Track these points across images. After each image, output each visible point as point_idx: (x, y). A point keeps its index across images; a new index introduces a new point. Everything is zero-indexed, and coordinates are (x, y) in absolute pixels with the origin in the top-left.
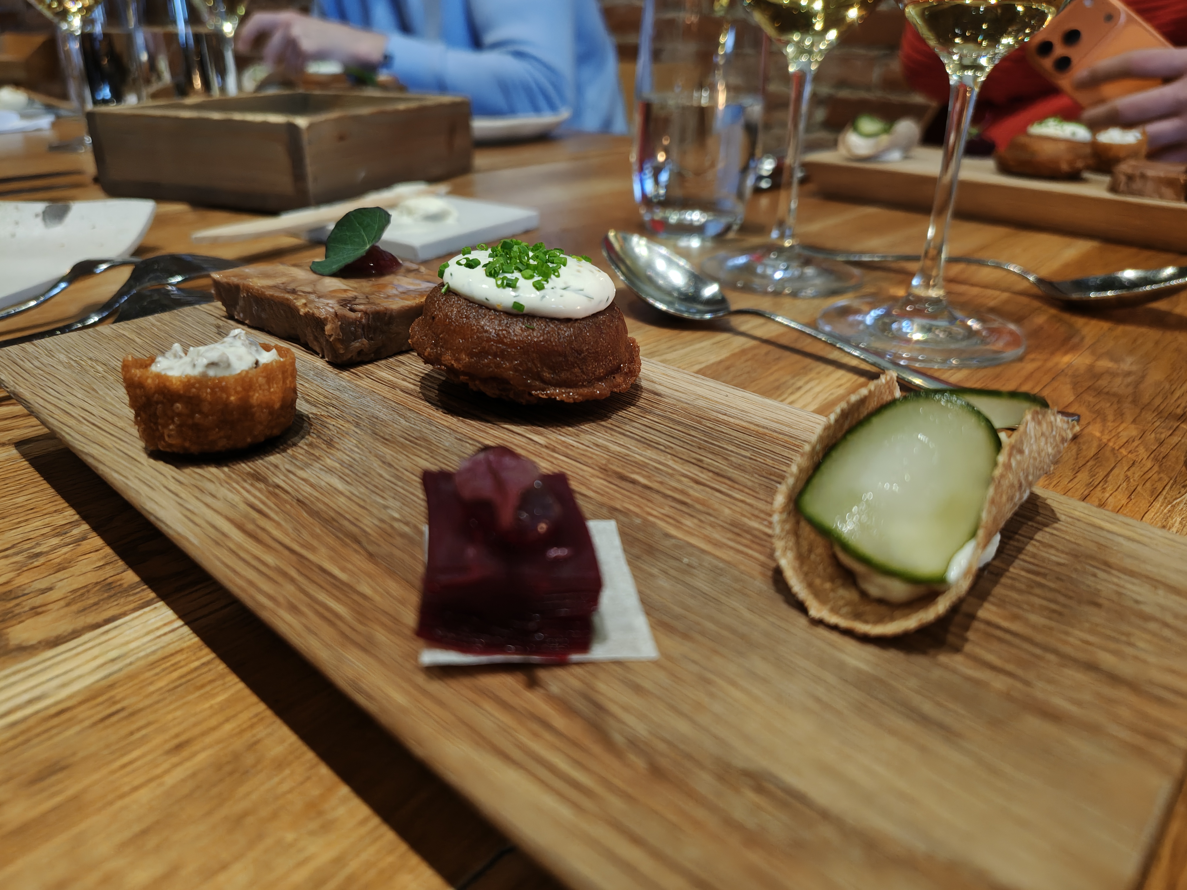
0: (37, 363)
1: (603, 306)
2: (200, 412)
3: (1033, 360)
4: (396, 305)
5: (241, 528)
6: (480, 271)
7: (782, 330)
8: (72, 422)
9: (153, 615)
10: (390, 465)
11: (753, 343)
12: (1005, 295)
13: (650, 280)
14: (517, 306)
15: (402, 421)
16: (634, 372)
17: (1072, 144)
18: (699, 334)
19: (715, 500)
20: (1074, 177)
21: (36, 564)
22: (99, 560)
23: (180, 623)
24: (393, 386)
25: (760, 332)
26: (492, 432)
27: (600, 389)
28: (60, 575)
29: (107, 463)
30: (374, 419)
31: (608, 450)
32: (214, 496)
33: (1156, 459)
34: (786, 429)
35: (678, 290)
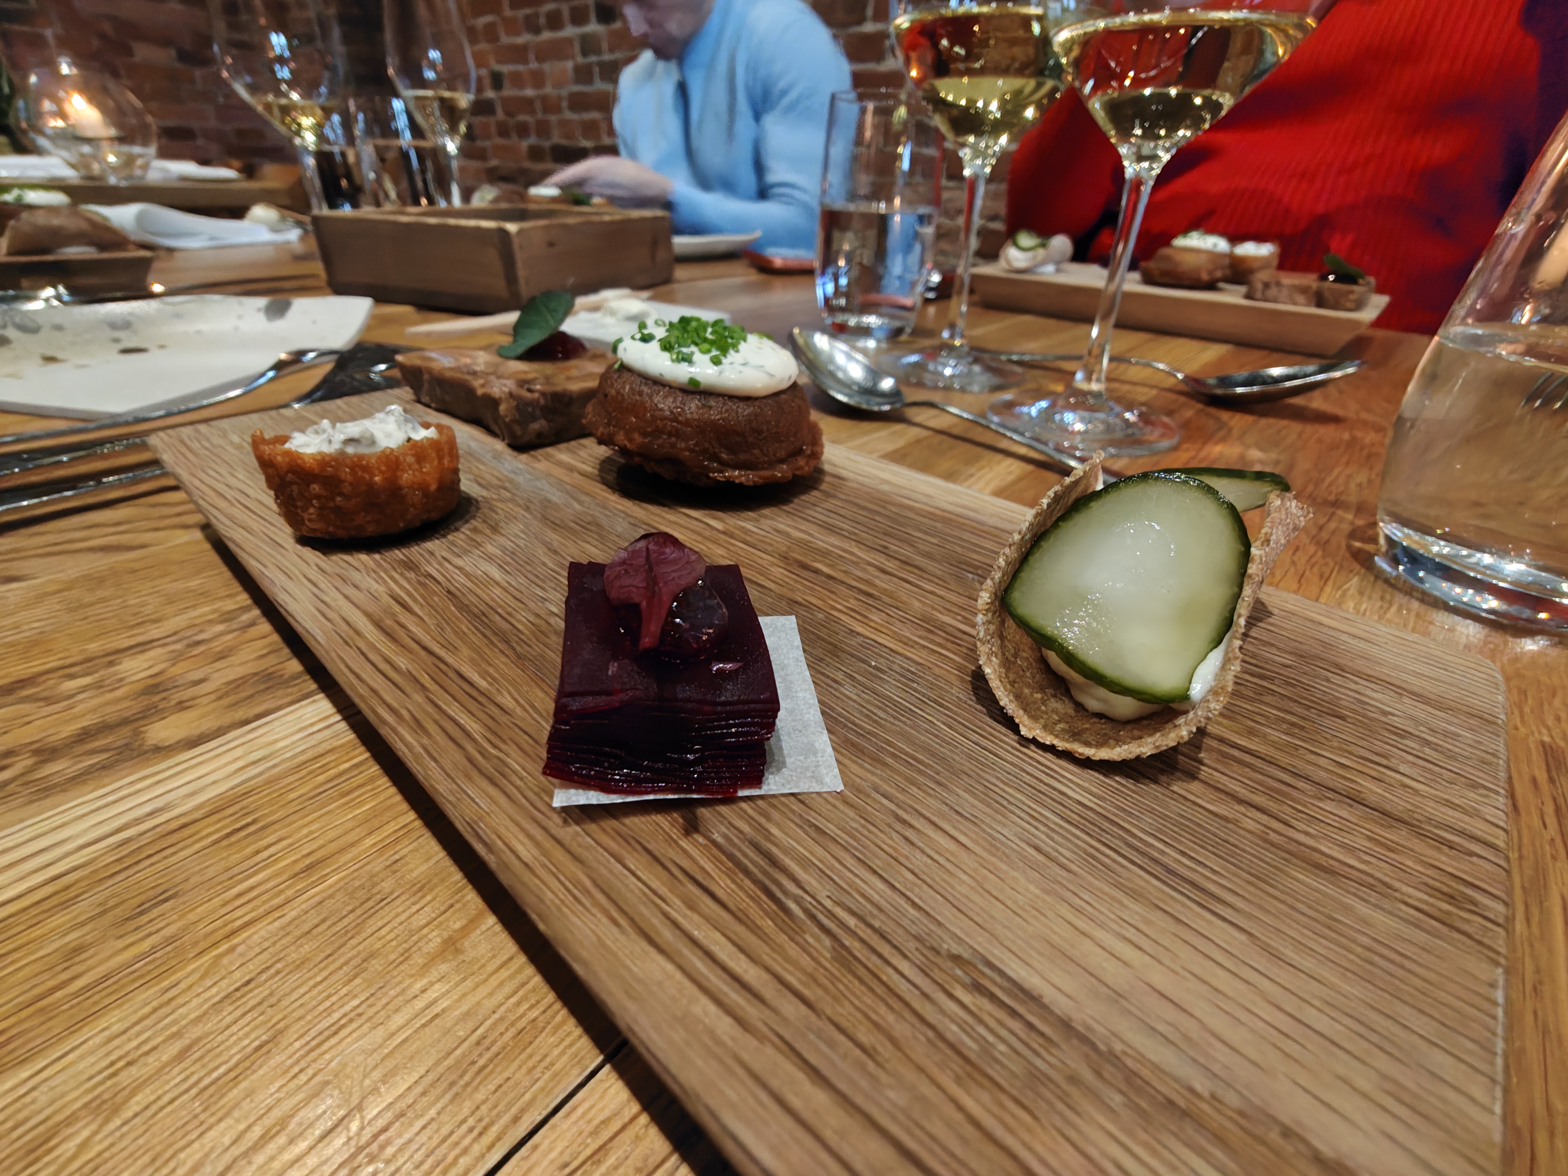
0: (206, 444)
1: (785, 385)
2: (341, 494)
3: (1187, 450)
4: (575, 387)
5: (378, 625)
6: (654, 345)
7: (955, 420)
8: (222, 504)
9: (310, 709)
10: (555, 552)
11: (925, 433)
12: (1154, 392)
13: (832, 375)
14: (693, 382)
15: (576, 506)
16: (816, 455)
17: (1213, 255)
18: (875, 425)
19: (903, 592)
20: (1211, 286)
21: (195, 652)
22: (264, 648)
23: (338, 717)
24: (571, 469)
25: (932, 424)
26: (669, 516)
27: (781, 472)
28: (218, 665)
29: (249, 550)
30: (547, 503)
31: (788, 535)
32: (356, 587)
33: (1318, 543)
34: (972, 514)
35: (858, 384)
